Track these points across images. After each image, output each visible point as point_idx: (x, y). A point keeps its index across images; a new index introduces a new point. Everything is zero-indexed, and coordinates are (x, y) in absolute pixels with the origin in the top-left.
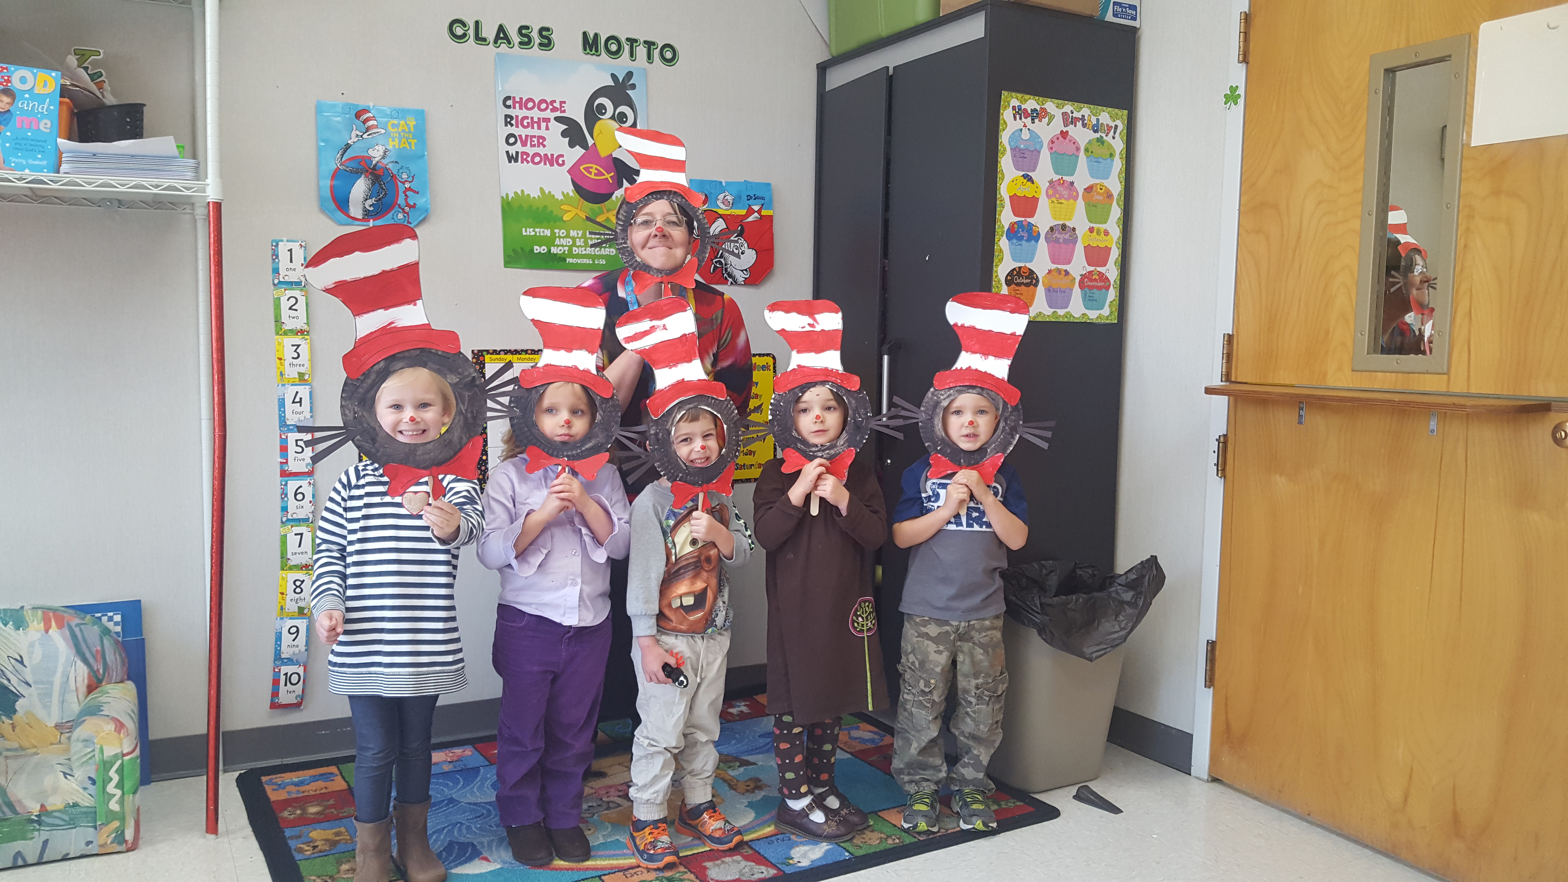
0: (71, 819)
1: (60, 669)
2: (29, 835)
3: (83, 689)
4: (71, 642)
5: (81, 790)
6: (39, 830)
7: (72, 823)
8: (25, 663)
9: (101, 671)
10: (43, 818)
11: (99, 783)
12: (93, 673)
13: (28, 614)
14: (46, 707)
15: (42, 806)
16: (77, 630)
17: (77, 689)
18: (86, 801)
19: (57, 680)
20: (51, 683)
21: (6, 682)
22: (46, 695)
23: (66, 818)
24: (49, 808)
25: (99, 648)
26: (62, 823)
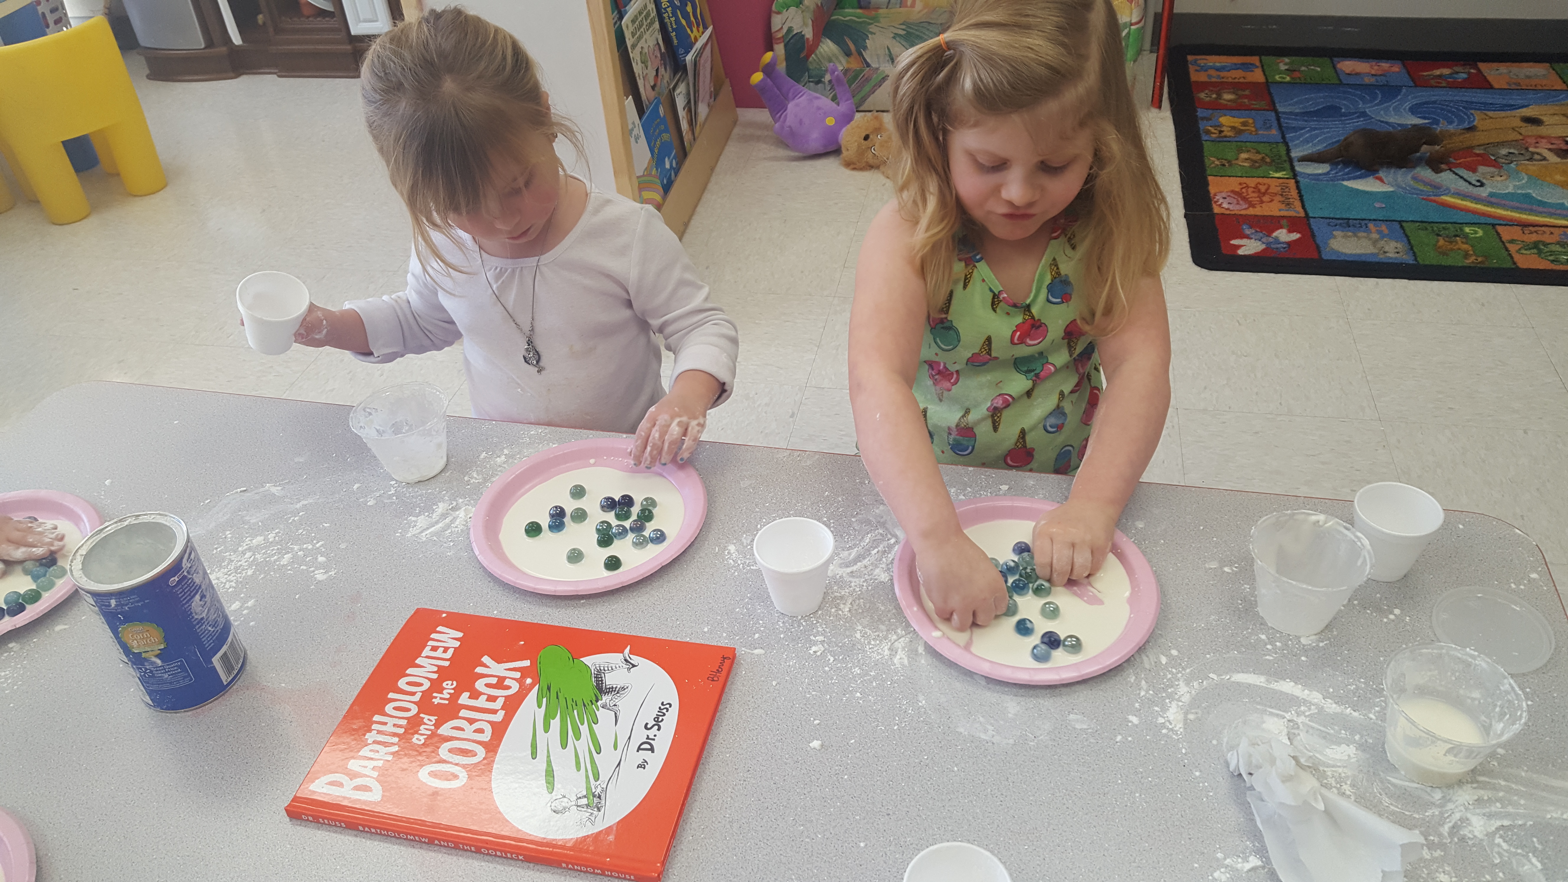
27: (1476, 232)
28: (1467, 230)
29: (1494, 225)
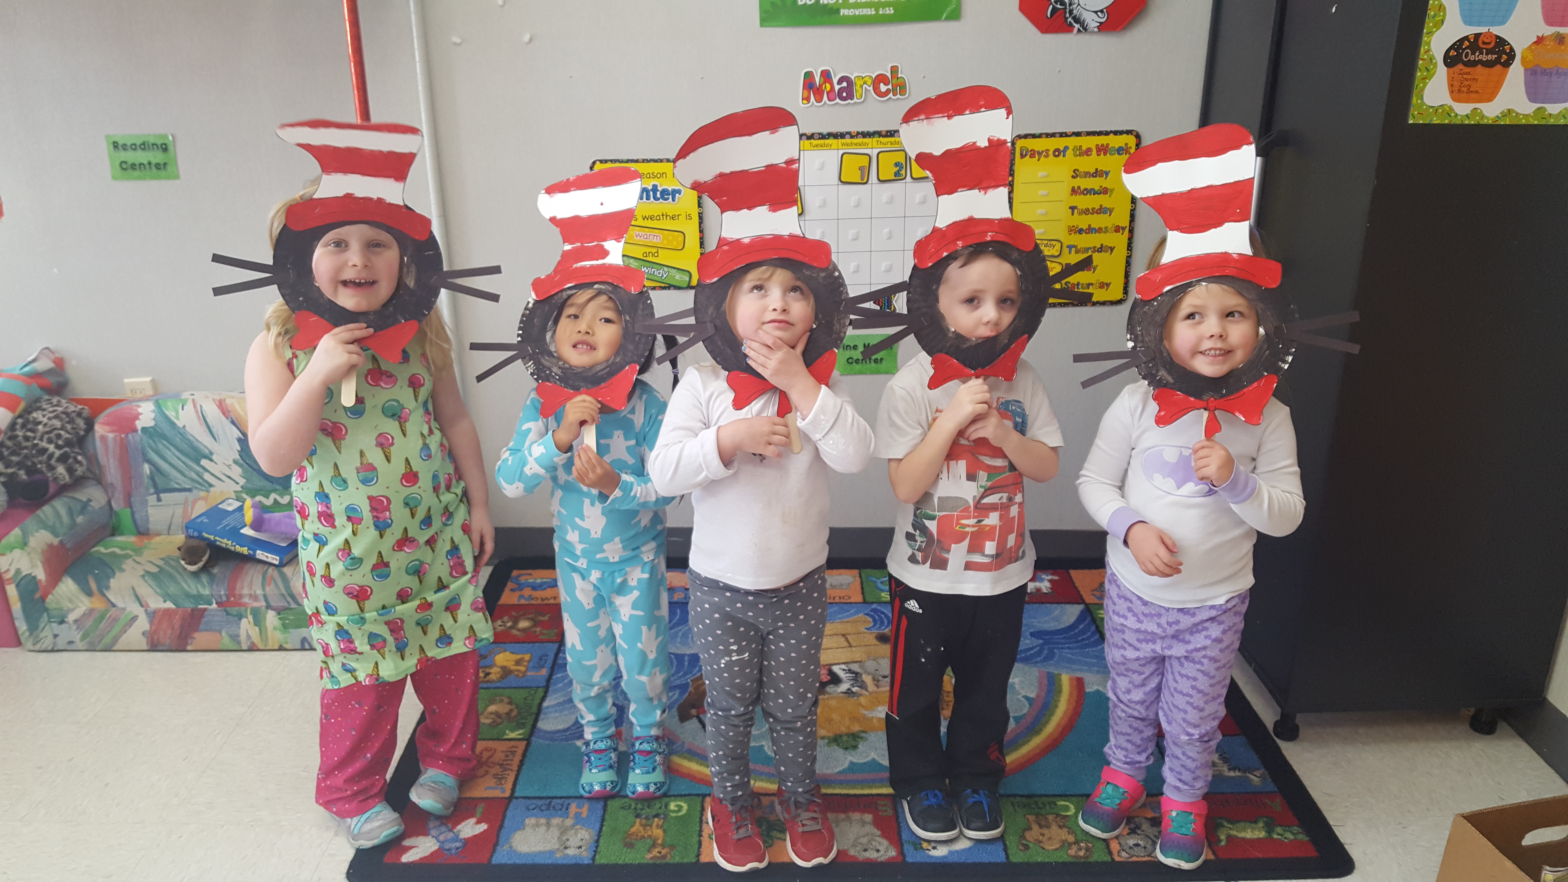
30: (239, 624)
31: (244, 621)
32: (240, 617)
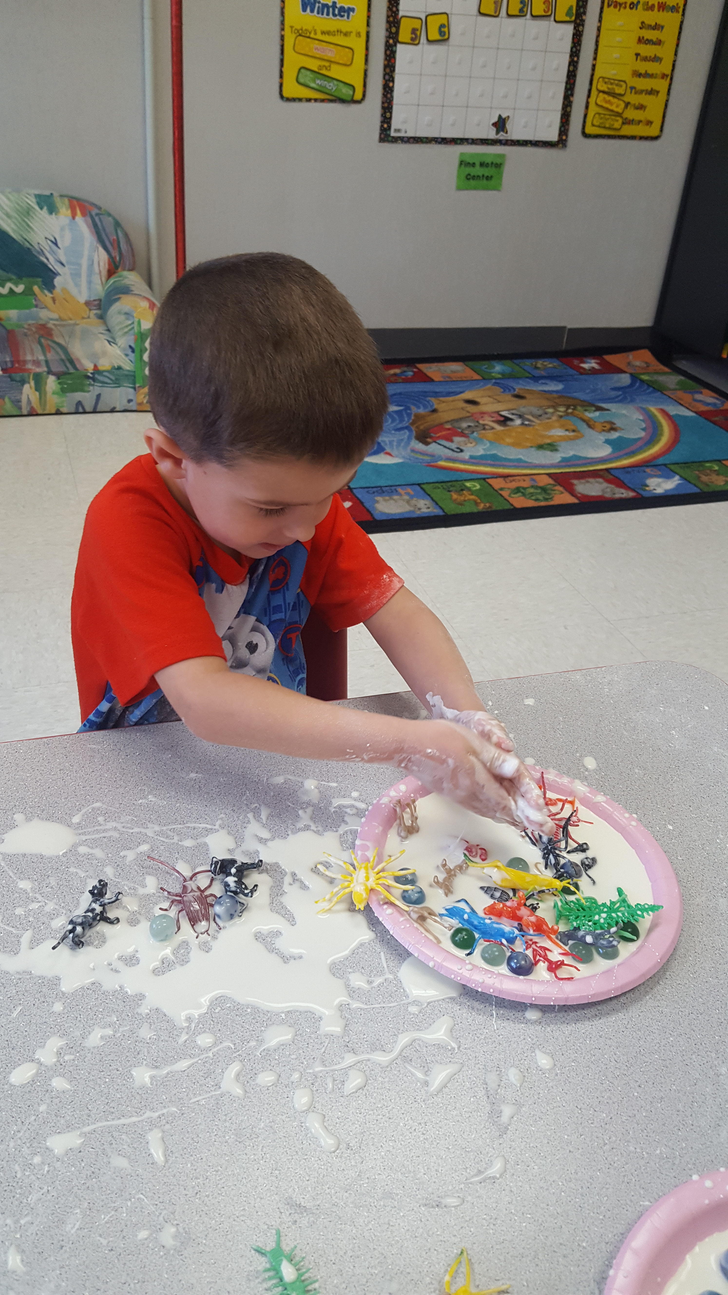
0: (116, 379)
1: (86, 253)
2: (86, 388)
3: (104, 273)
4: (93, 229)
5: (124, 356)
6: (93, 385)
7: (117, 383)
8: (59, 245)
9: (118, 258)
10: (96, 376)
11: (137, 350)
12: (112, 259)
13: (57, 201)
14: (77, 285)
15: (95, 366)
16: (97, 219)
17: (100, 272)
18: (127, 366)
19: (85, 263)
20: (80, 265)
21: (45, 260)
22: (76, 275)
23: (113, 378)
24: (101, 368)
25: (115, 237)
26: (111, 382)
27: (475, 486)
28: (468, 484)
29: (484, 479)
30: (21, 390)
31: (26, 387)
32: (23, 382)
